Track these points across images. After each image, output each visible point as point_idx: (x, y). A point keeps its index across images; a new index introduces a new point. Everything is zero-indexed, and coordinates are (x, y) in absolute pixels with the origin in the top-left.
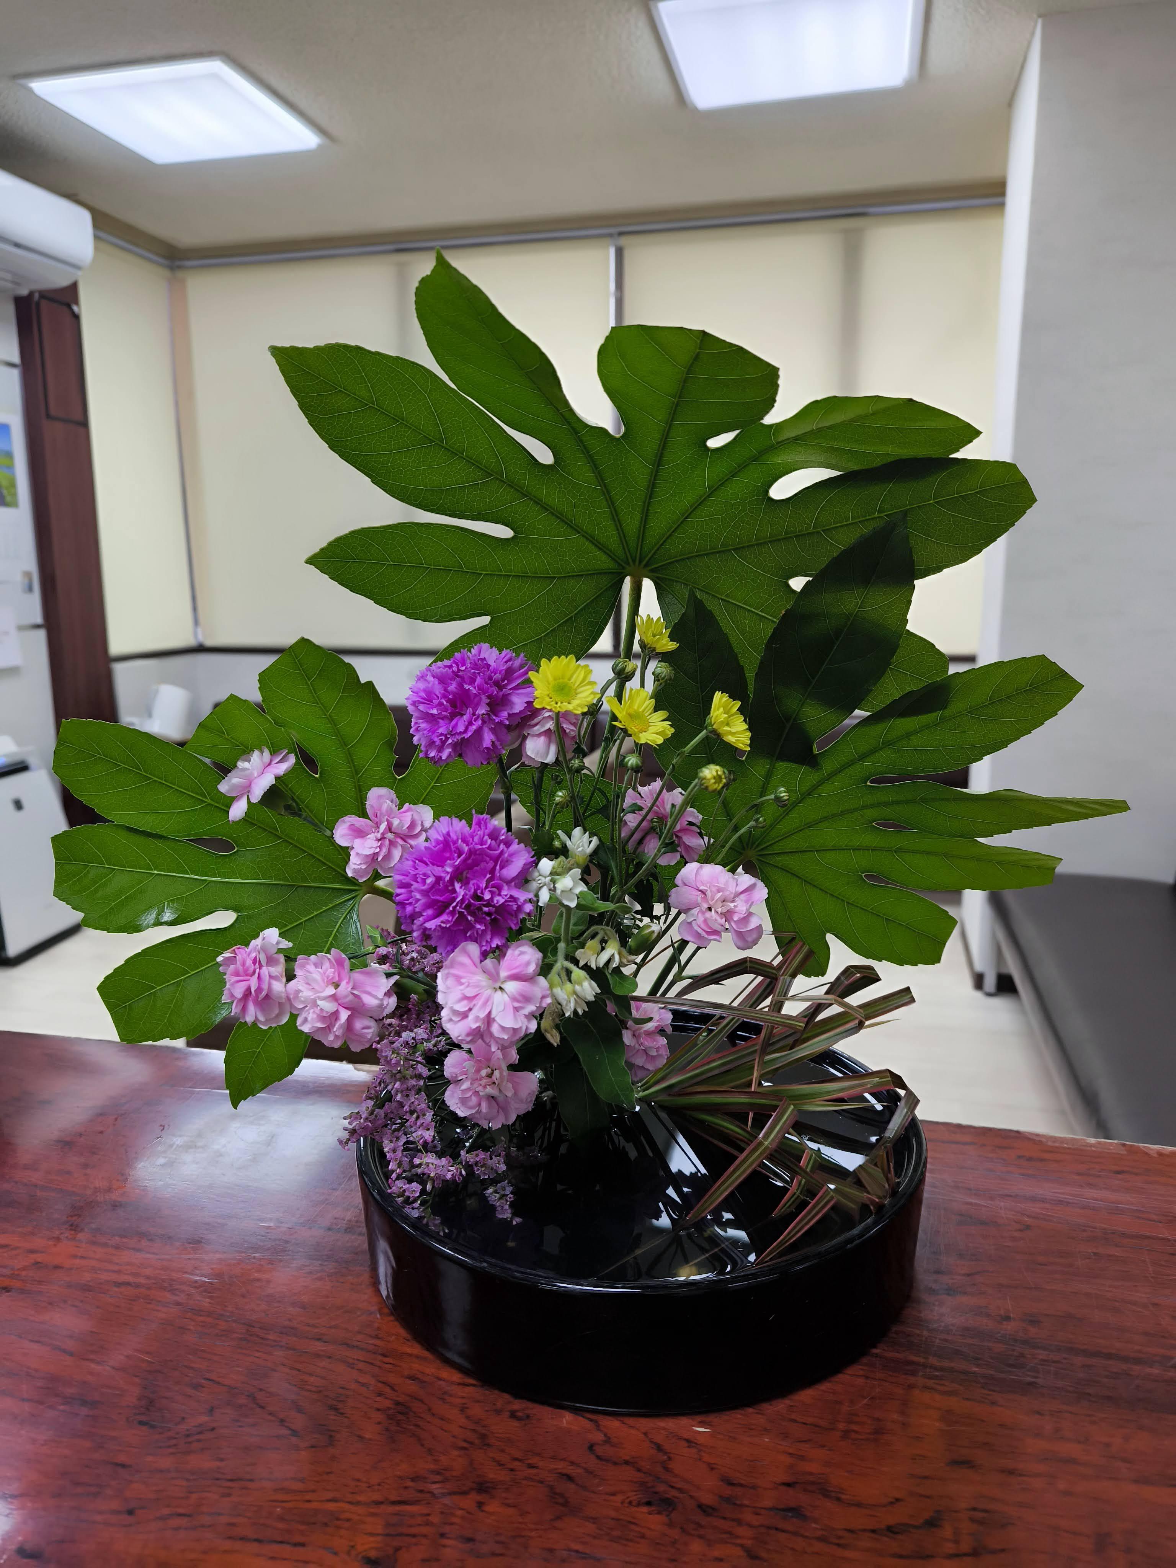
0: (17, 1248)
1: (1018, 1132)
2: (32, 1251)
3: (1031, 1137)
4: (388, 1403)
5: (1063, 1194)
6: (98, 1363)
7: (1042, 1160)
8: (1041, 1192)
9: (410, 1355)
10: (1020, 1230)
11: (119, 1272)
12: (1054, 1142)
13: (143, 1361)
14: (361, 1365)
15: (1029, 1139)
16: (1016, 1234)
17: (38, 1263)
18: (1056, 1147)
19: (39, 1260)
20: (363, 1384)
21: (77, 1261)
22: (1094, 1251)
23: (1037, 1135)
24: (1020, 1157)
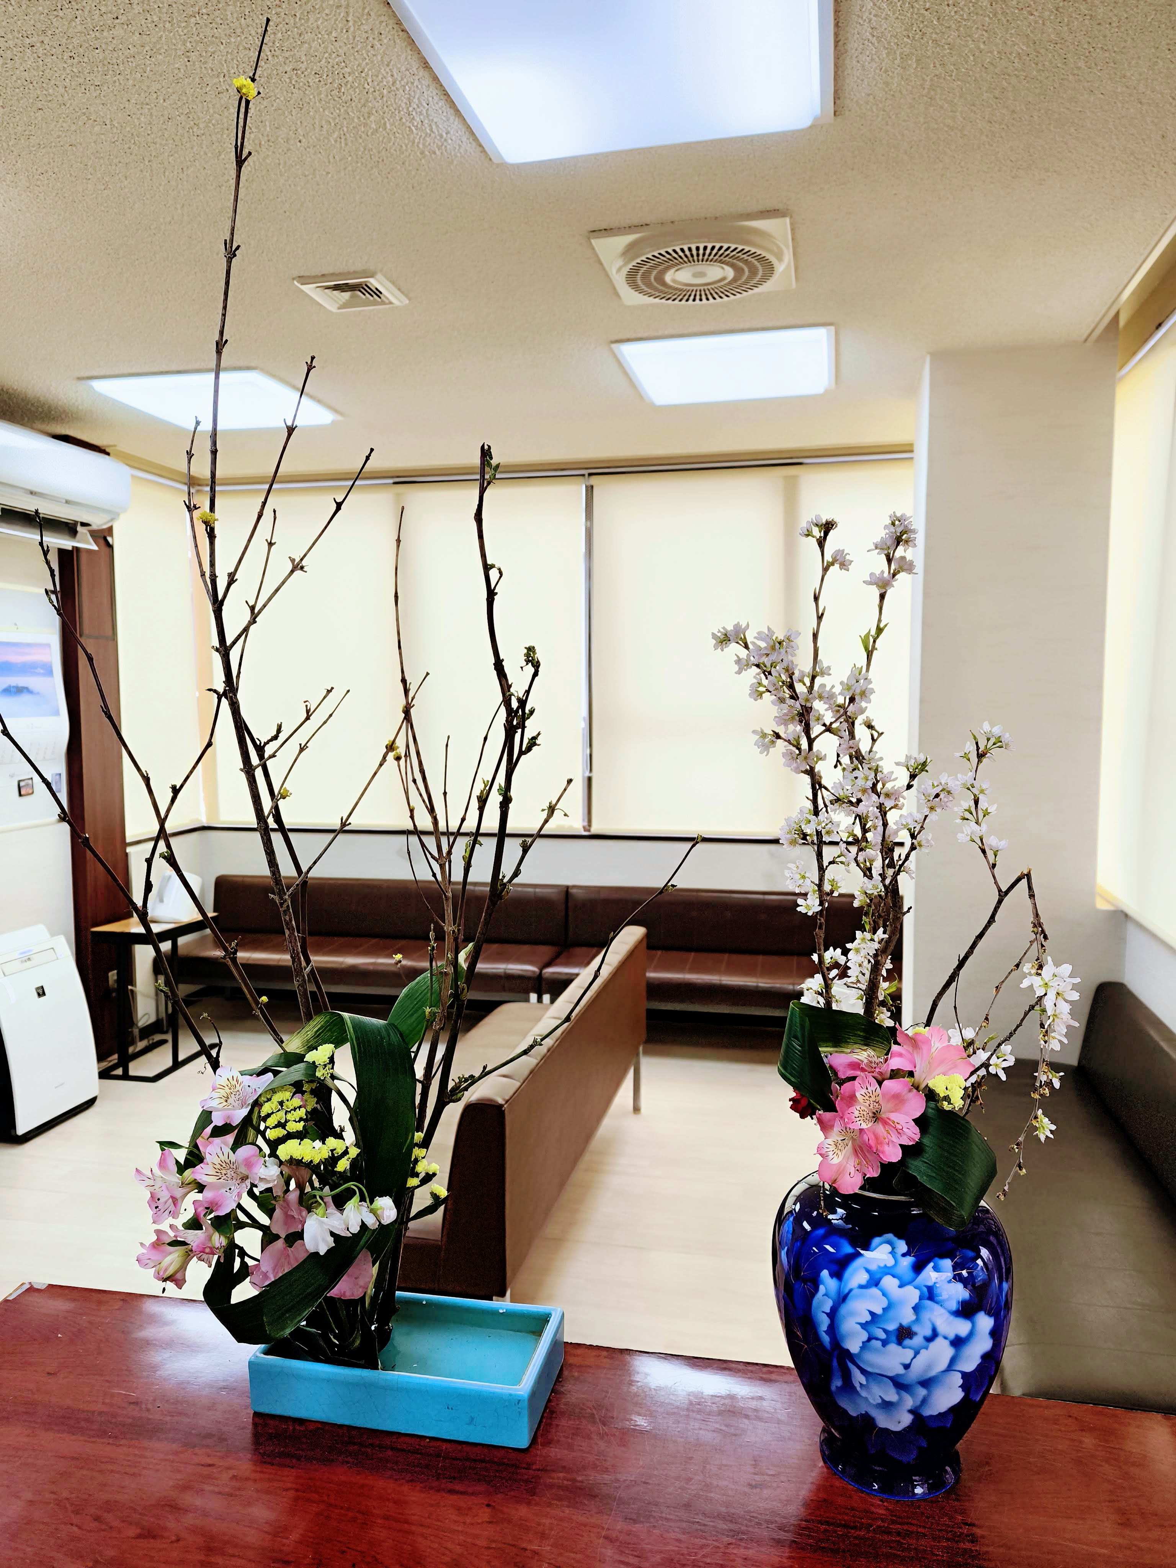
0: (220, 1467)
2: (229, 1468)
4: (447, 1559)
6: (287, 1538)
9: (458, 1531)
13: (310, 1537)
14: (432, 1538)
20: (434, 1549)
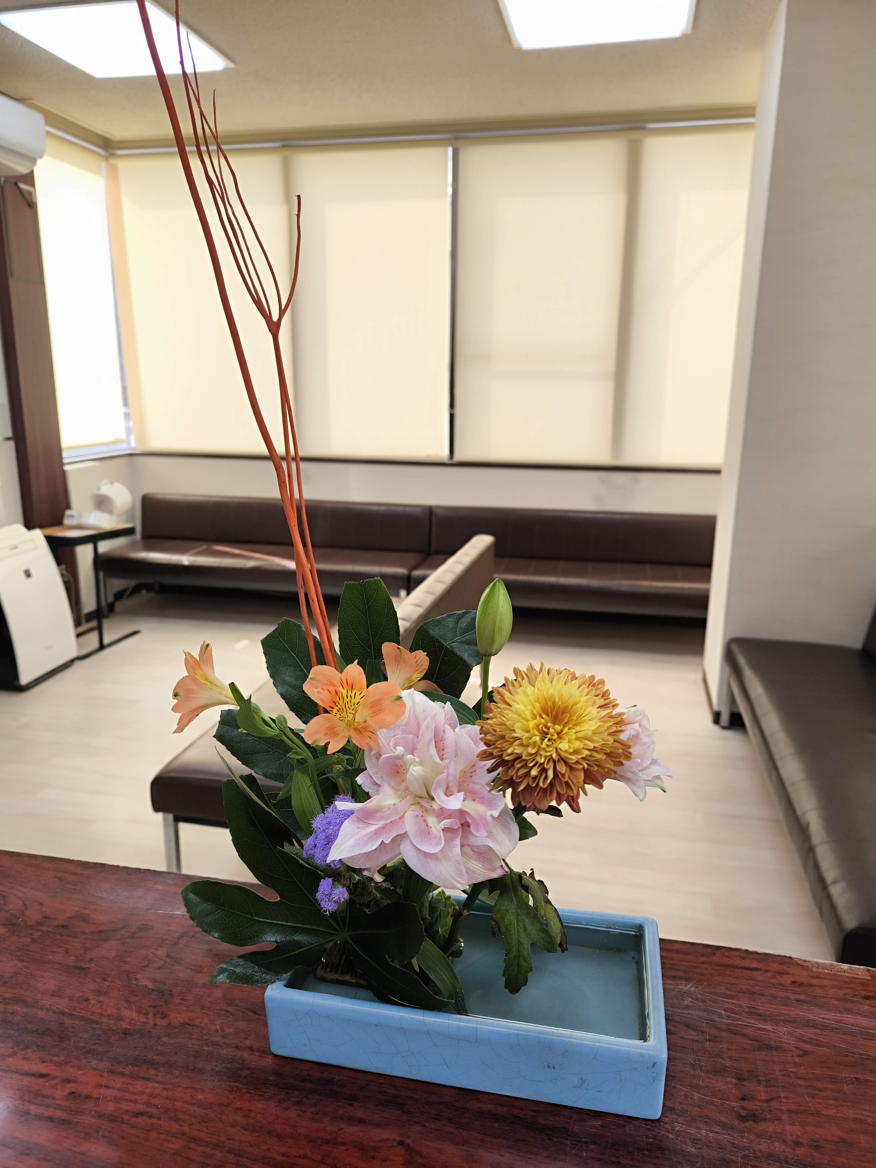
1: (790, 958)
3: (800, 962)
5: (828, 1019)
7: (811, 985)
8: (812, 1018)
10: (800, 1056)
11: (135, 1101)
12: (818, 968)
15: (798, 965)
16: (797, 1060)
17: (73, 1093)
18: (819, 973)
19: (73, 1090)
21: (102, 1091)
22: (855, 1076)
23: (805, 961)
24: (794, 982)
